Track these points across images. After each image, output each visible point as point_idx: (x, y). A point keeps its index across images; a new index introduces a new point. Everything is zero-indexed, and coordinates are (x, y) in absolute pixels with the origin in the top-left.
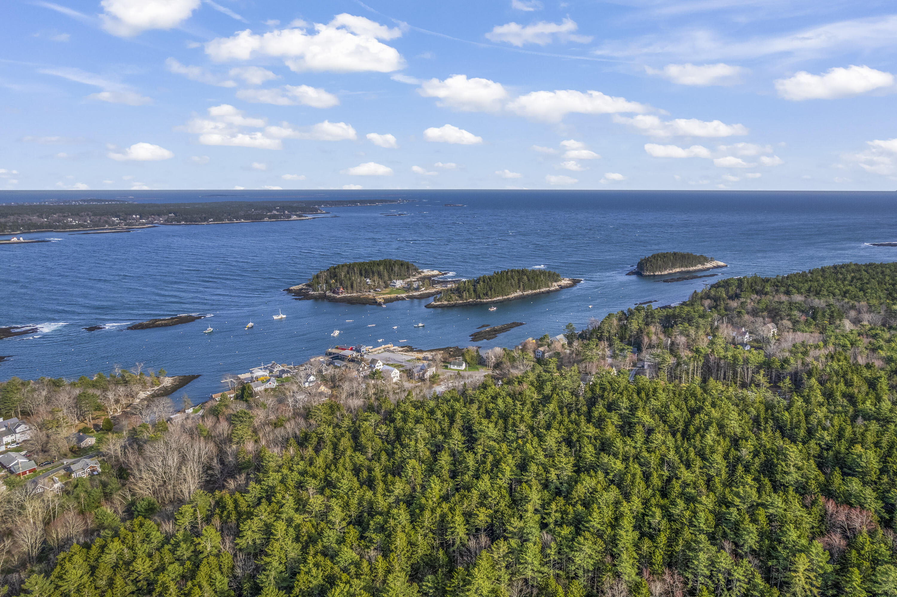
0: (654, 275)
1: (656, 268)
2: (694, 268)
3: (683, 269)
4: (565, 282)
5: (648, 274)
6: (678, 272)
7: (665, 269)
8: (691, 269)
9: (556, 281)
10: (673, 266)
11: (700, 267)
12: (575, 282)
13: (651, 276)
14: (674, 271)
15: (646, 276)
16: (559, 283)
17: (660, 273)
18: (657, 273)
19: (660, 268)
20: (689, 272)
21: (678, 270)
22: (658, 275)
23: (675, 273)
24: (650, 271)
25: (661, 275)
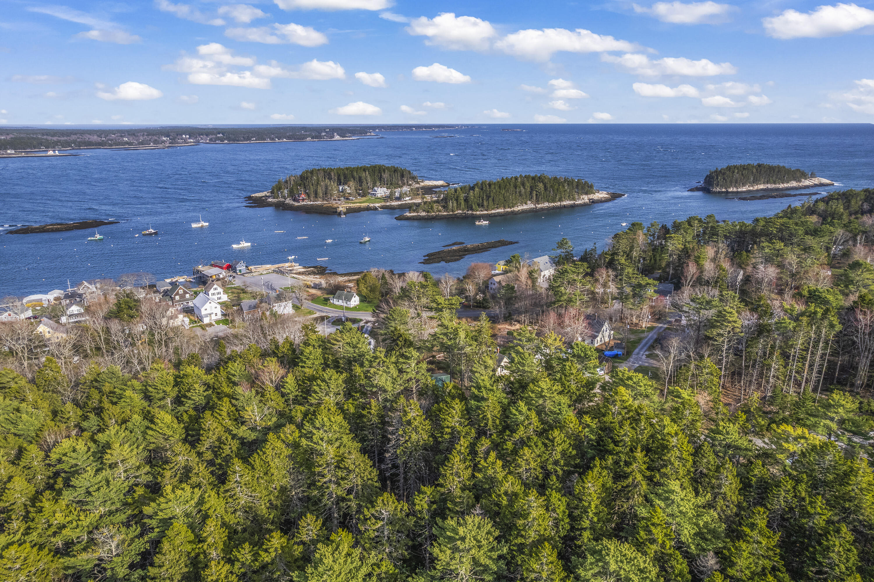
0: (727, 192)
1: (731, 182)
2: (786, 185)
3: (769, 186)
4: (602, 195)
5: (718, 189)
6: (762, 190)
7: (744, 185)
8: (781, 186)
9: (586, 194)
10: (756, 181)
11: (794, 184)
12: (615, 196)
13: (723, 192)
14: (756, 188)
15: (715, 193)
16: (591, 196)
17: (735, 190)
18: (731, 190)
19: (736, 183)
20: (778, 190)
21: (762, 187)
22: (732, 192)
23: (757, 191)
24: (722, 186)
25: (737, 192)
